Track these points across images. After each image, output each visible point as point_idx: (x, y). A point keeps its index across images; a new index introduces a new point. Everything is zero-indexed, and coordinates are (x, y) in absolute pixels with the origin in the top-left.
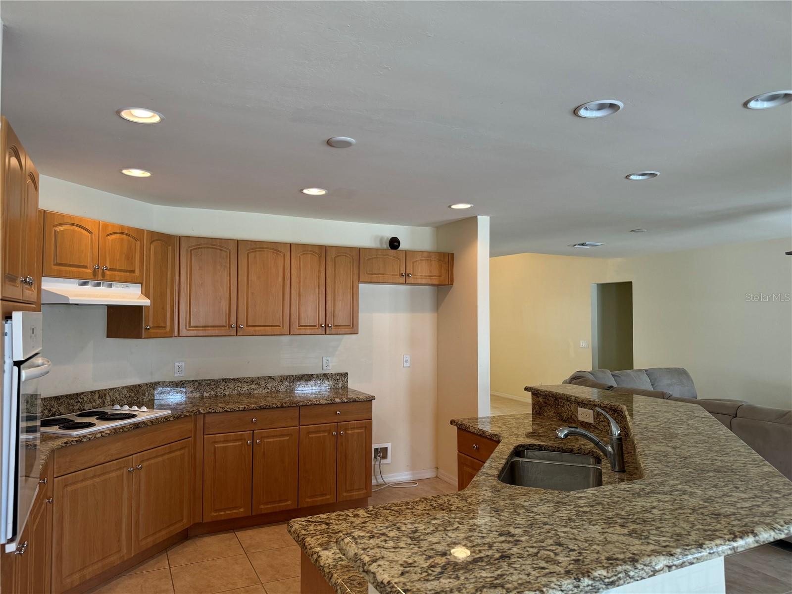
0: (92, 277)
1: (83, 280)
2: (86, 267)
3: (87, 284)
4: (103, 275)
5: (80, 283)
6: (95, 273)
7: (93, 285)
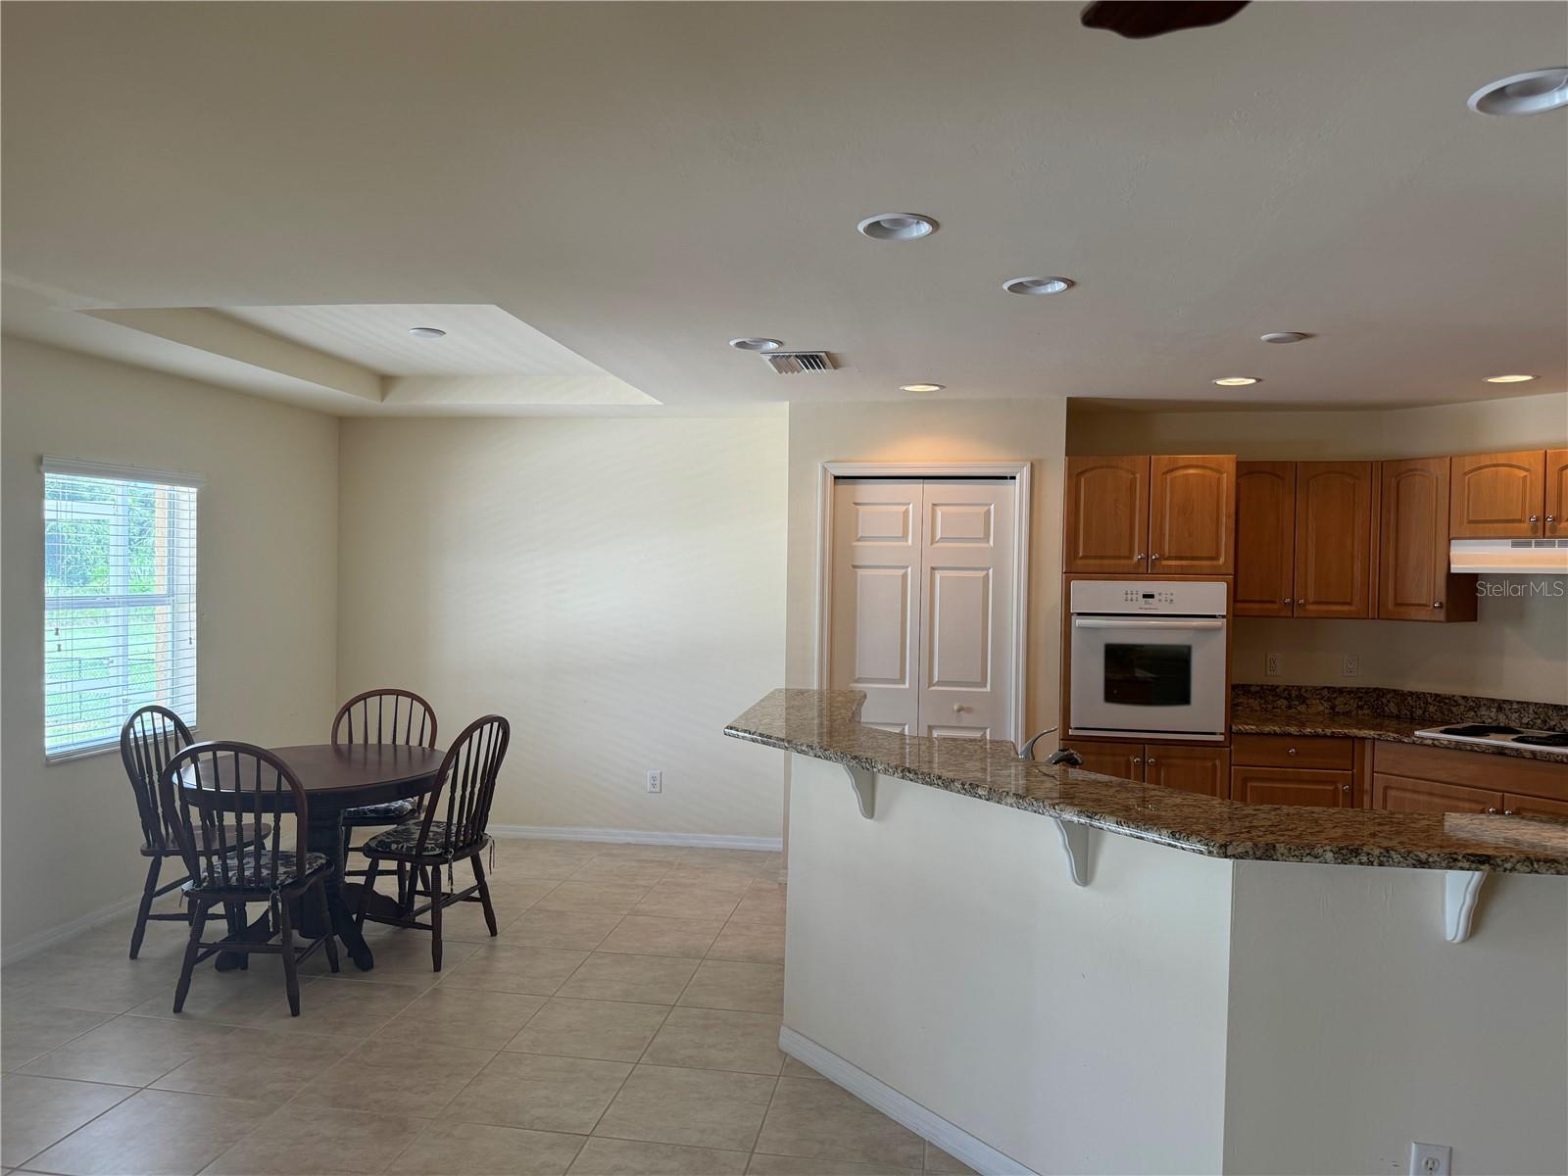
0: (1530, 534)
1: (1520, 540)
2: (1520, 521)
3: (1529, 545)
4: (1554, 530)
5: (1514, 545)
6: (1534, 529)
7: (1538, 545)
